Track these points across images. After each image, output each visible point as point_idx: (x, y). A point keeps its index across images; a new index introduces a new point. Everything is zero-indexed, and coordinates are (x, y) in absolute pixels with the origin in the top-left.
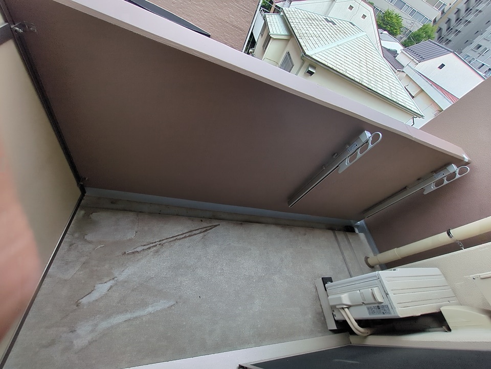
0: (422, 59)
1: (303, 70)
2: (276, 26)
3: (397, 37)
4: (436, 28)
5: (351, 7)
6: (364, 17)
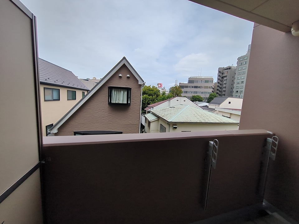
0: (219, 104)
1: (171, 128)
2: (151, 117)
3: (203, 101)
4: (215, 93)
5: (178, 100)
6: (185, 101)
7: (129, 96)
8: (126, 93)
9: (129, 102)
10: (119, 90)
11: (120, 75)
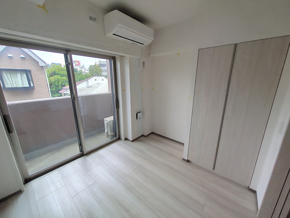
5: (96, 80)
6: (103, 80)
7: (30, 79)
8: (25, 76)
9: (32, 85)
10: (14, 72)
11: (10, 55)
